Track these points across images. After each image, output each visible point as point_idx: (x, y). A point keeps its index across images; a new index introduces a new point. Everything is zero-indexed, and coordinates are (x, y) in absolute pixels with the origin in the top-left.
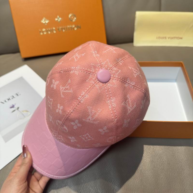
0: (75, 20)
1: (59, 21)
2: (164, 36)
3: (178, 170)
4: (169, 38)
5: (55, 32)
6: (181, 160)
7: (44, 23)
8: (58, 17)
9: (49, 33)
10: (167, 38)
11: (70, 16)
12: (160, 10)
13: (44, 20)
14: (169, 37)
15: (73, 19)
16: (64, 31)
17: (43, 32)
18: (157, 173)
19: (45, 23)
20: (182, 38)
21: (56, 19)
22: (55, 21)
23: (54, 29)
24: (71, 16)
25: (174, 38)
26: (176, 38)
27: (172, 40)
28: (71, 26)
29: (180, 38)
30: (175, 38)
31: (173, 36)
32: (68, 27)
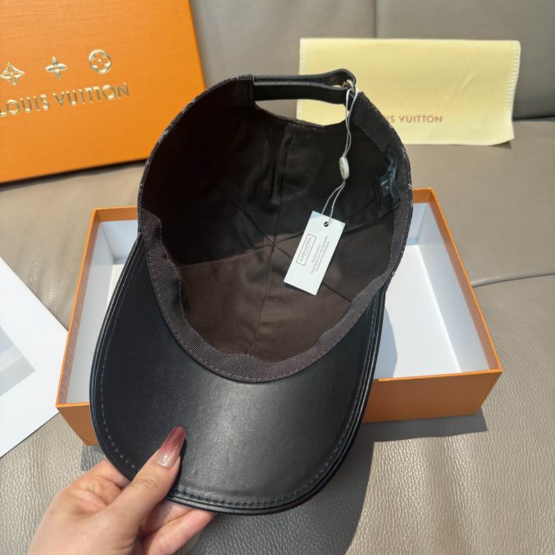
0: (108, 68)
1: (57, 72)
2: (390, 113)
4: (402, 120)
5: (46, 107)
7: (9, 78)
9: (28, 110)
10: (398, 120)
12: (375, 35)
14: (404, 117)
15: (101, 66)
16: (74, 103)
17: (8, 107)
19: (12, 79)
20: (440, 119)
22: (45, 71)
23: (43, 96)
24: (94, 55)
25: (419, 117)
26: (424, 117)
27: (413, 123)
28: (96, 88)
29: (437, 118)
30: (421, 119)
31: (416, 113)
32: (87, 89)
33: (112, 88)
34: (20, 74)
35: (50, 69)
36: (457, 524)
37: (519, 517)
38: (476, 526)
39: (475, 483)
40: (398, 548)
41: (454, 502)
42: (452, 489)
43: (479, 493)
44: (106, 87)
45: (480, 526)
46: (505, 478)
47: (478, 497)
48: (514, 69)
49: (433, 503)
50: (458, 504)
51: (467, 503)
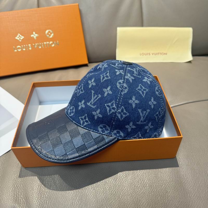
0: (52, 36)
1: (35, 37)
2: (148, 52)
3: (162, 193)
4: (153, 54)
5: (30, 49)
6: (165, 182)
7: (18, 39)
8: (34, 33)
9: (24, 49)
10: (151, 55)
11: (47, 32)
13: (18, 36)
15: (50, 35)
16: (40, 47)
18: (137, 198)
19: (20, 39)
20: (166, 54)
21: (32, 36)
22: (31, 37)
23: (30, 45)
25: (158, 53)
26: (160, 53)
27: (156, 55)
28: (48, 43)
30: (160, 54)
31: (157, 52)
32: (45, 43)
33: (53, 43)
34: (23, 37)
35: (33, 36)
36: (182, 182)
37: (206, 179)
38: (190, 183)
39: (188, 168)
40: (160, 191)
41: (181, 175)
42: (180, 170)
43: (190, 171)
44: (51, 42)
45: (191, 183)
46: (199, 166)
47: (190, 172)
48: (191, 37)
49: (172, 175)
50: (182, 175)
51: (186, 175)
